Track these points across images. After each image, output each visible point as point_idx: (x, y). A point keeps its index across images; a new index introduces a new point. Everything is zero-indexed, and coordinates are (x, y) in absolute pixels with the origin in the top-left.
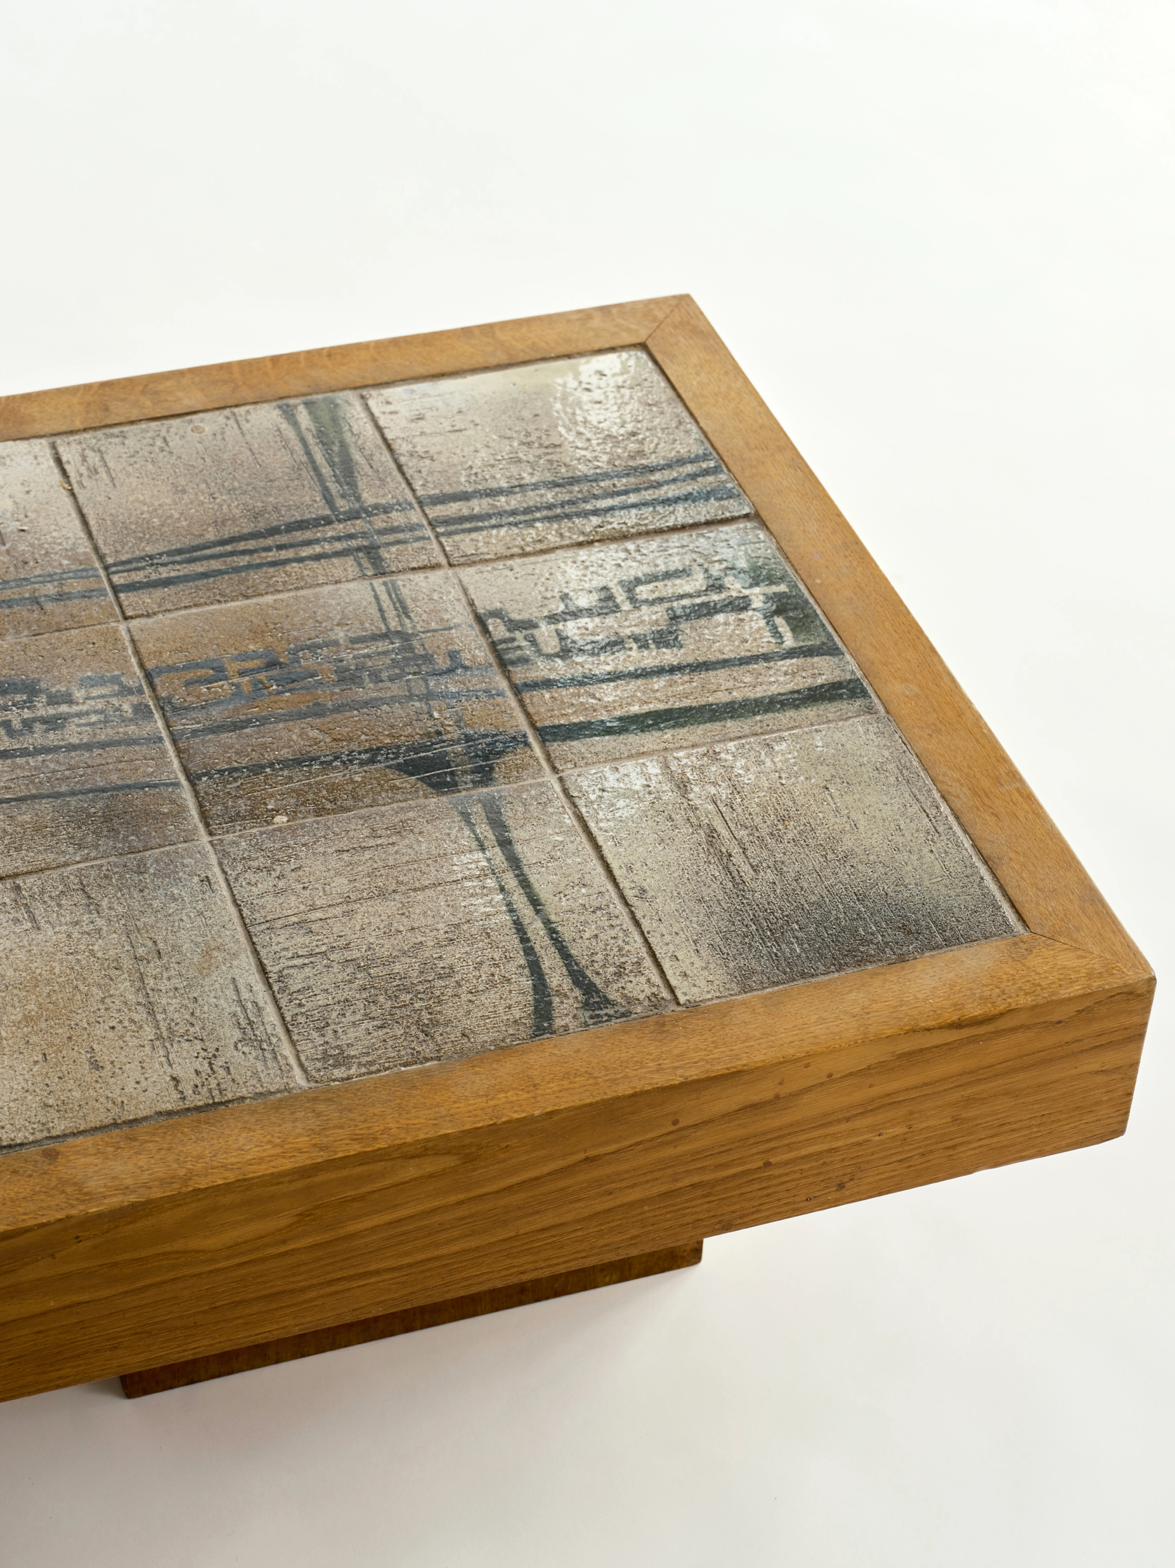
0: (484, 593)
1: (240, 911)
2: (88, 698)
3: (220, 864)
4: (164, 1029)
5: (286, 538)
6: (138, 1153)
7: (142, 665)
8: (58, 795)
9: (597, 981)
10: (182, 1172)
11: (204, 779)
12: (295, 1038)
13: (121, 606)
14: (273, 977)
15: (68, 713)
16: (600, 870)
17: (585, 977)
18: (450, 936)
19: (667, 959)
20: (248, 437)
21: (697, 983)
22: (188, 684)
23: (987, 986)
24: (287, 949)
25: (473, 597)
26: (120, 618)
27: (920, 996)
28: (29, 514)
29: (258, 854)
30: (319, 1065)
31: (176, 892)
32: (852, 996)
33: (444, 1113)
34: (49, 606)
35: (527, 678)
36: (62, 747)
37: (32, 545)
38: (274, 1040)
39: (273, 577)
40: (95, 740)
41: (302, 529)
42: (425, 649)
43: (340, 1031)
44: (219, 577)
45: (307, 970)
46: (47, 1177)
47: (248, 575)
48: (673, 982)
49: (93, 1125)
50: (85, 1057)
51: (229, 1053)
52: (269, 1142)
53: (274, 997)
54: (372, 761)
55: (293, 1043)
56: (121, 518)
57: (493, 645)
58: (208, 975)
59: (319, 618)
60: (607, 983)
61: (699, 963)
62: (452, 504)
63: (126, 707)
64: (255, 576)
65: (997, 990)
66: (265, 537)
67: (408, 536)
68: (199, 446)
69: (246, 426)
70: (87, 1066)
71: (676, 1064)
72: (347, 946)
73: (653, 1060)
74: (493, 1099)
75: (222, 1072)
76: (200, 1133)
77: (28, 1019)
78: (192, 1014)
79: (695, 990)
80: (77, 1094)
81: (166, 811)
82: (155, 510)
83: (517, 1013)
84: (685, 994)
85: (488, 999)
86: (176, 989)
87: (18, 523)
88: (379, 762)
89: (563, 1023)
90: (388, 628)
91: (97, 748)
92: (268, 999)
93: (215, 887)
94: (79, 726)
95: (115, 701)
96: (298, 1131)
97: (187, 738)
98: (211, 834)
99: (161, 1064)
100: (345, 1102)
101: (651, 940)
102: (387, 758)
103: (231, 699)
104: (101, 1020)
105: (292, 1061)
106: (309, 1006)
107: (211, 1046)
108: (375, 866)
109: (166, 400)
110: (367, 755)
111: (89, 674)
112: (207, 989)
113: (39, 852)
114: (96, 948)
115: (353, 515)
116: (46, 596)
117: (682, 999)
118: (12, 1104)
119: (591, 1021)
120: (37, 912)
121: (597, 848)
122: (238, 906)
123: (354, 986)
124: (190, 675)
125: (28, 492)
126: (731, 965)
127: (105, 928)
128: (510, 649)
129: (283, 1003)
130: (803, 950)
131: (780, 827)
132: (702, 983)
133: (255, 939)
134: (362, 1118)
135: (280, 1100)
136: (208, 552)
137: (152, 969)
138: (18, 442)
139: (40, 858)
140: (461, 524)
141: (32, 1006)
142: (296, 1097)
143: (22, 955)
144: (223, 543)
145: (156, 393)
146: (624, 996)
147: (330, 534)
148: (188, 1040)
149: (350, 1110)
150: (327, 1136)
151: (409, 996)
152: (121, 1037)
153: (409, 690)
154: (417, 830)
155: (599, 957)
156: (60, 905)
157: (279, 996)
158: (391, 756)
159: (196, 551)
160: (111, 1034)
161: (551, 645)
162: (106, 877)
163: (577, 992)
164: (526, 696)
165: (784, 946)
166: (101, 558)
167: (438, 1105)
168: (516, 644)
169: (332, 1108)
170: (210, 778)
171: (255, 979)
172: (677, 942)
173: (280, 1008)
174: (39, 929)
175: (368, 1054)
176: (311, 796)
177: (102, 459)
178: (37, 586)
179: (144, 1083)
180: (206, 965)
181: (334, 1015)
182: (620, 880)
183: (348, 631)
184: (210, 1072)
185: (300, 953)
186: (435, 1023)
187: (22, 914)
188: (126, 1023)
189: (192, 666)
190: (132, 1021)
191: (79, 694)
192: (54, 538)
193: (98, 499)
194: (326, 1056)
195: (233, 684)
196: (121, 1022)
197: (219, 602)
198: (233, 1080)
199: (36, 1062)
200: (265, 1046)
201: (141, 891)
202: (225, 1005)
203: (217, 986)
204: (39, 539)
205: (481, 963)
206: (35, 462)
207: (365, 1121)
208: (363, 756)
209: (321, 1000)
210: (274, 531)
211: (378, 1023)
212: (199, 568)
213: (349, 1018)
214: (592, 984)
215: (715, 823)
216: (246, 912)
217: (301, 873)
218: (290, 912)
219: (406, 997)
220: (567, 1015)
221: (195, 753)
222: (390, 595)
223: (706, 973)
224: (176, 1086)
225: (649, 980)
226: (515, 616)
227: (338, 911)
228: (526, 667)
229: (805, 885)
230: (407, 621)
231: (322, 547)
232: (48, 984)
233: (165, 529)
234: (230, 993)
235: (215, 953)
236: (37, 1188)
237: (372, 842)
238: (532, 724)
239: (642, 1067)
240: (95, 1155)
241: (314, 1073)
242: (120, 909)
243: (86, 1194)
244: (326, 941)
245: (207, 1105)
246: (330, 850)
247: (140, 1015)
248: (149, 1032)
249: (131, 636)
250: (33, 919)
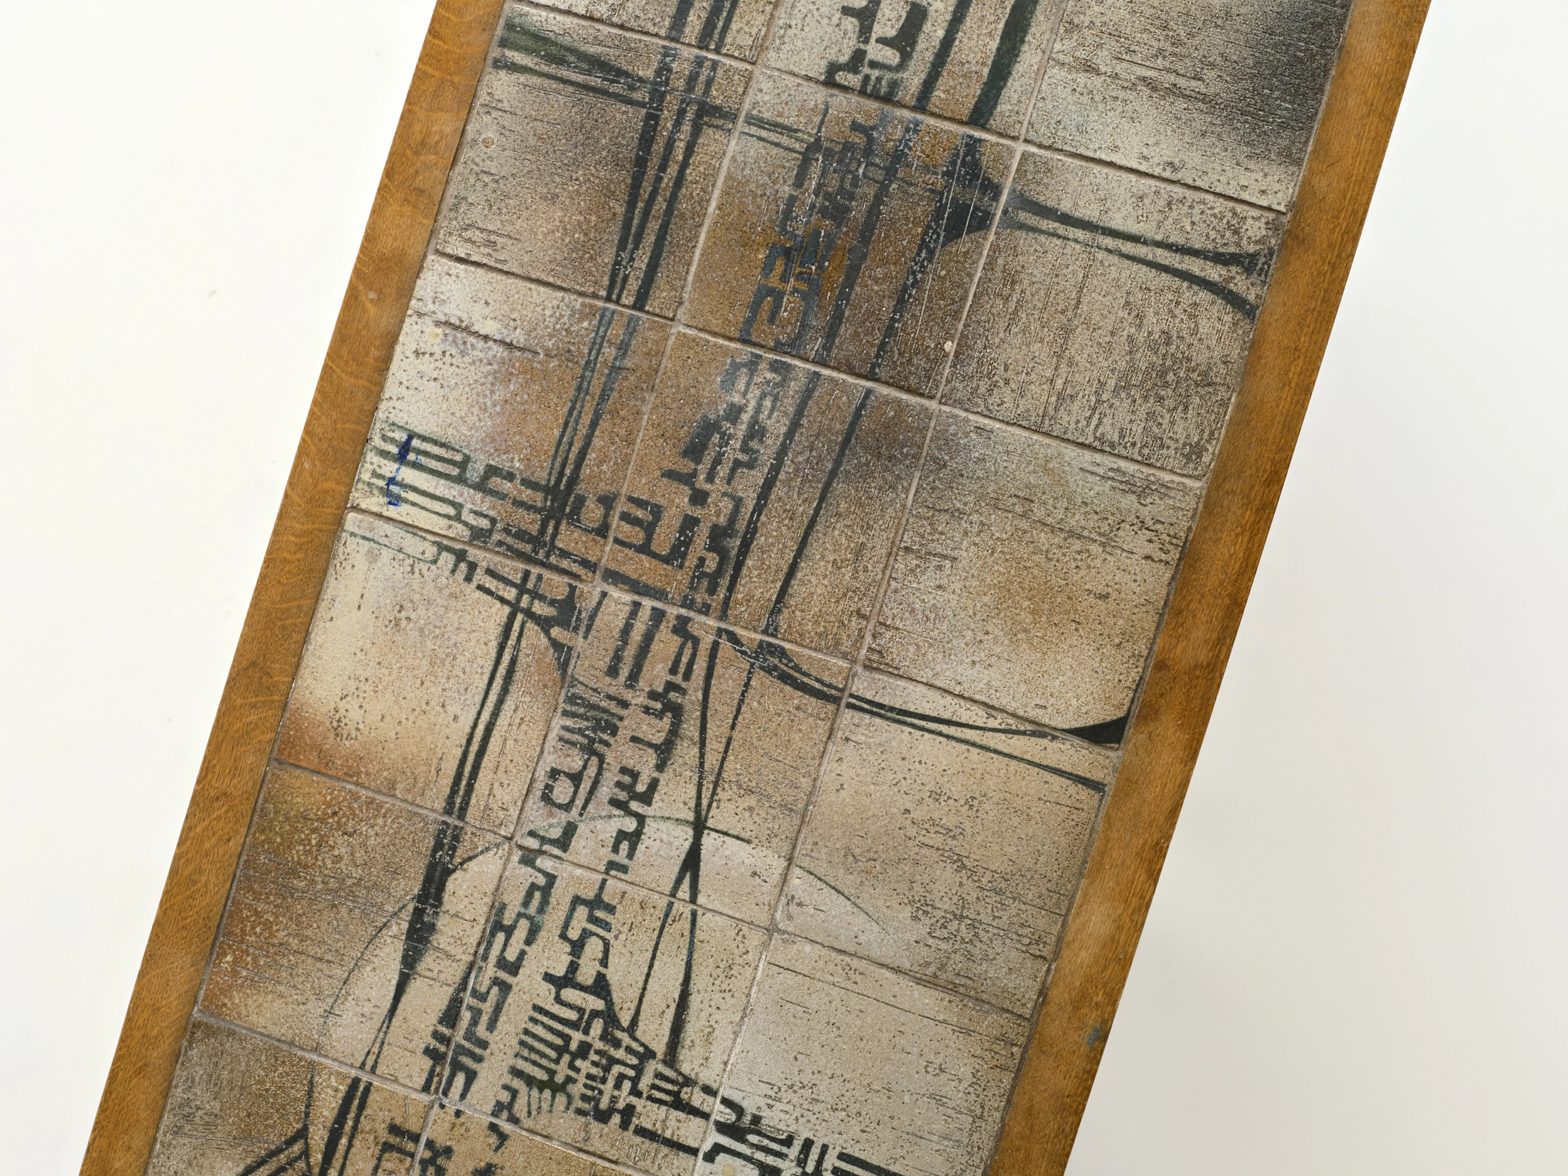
0: (805, 63)
1: (1020, 426)
2: (744, 394)
3: (966, 410)
4: (1098, 538)
5: (655, 160)
6: (1194, 616)
7: (730, 339)
8: (833, 474)
9: (1232, 249)
10: (1227, 601)
11: (877, 370)
12: (1158, 465)
13: (658, 315)
14: (1096, 444)
15: (752, 417)
16: (1133, 177)
17: (1223, 254)
18: (1135, 313)
19: (1242, 193)
20: (519, 113)
21: (1275, 189)
22: (772, 320)
23: (1398, 13)
24: (1078, 422)
25: (803, 73)
26: (669, 323)
27: (1379, 61)
28: (513, 316)
29: (975, 381)
30: (1191, 465)
31: (977, 455)
32: (1351, 103)
33: (1283, 418)
34: (628, 363)
35: (913, 95)
36: (784, 442)
37: (551, 336)
38: (1152, 478)
39: (691, 194)
40: (791, 416)
41: (652, 142)
42: (837, 143)
43: (1171, 434)
44: (669, 232)
45: (1105, 420)
46: (1178, 679)
47: (679, 210)
48: (1265, 203)
49: (1153, 628)
50: (1091, 598)
51: (1145, 512)
52: (1237, 535)
53: (1115, 455)
54: (931, 253)
55: (1162, 468)
56: (558, 257)
57: (862, 93)
58: (1067, 481)
59: (759, 192)
60: (1238, 244)
61: (1259, 176)
62: (689, 19)
63: (769, 375)
64: (683, 206)
65: (1407, 9)
66: (644, 173)
67: (706, 73)
68: (507, 153)
69: (506, 105)
70: (1100, 603)
71: (1336, 253)
72: (1102, 384)
73: (1323, 265)
74: (1290, 382)
75: (1158, 527)
76: (1201, 570)
77: (1033, 612)
78: (1096, 513)
79: (1280, 195)
80: (1121, 622)
81: (892, 413)
82: (565, 229)
83: (1228, 318)
84: (1279, 204)
85: (1205, 327)
86: (1067, 509)
87: (518, 330)
88: (935, 248)
89: (1253, 296)
90: (800, 153)
91: (800, 419)
92: (1113, 459)
93: (988, 428)
94: (769, 417)
95: (758, 379)
96: (1239, 513)
97: (828, 356)
98: (932, 398)
99: (1127, 557)
100: (1233, 470)
101: (1218, 190)
102: (935, 241)
103: (807, 304)
104: (1065, 570)
105: (1177, 479)
106: (1137, 439)
107: (1132, 518)
108: (1036, 317)
109: (437, 143)
110: (924, 251)
111: (719, 379)
112: (1078, 490)
113: (882, 516)
114: (997, 535)
115: (657, 96)
116: (616, 359)
117: (1282, 208)
118: (1104, 665)
119: (1263, 277)
120: (939, 550)
121: (1111, 164)
122: (1014, 424)
123: (1139, 401)
124: (764, 314)
125: (487, 303)
126: (1273, 157)
127: (982, 518)
128: (875, 86)
129: (1124, 453)
130: (1292, 103)
131: (1171, 34)
132: (1277, 187)
133: (1055, 434)
134: (1254, 470)
135: (1205, 507)
136: (636, 222)
137: (1039, 513)
138: (421, 275)
139: (887, 518)
140: (715, 27)
141: (1026, 604)
142: (1208, 496)
143: (975, 583)
144: (631, 204)
145: (423, 144)
146: (1257, 242)
147: (669, 125)
148: (1118, 529)
149: (1243, 472)
150: (1255, 499)
151: (1171, 374)
152: (1089, 567)
153: (877, 182)
154: (1019, 268)
155: (1213, 234)
156: (942, 533)
157: (1116, 452)
158: (934, 237)
159: (629, 229)
160: (1083, 573)
161: (891, 56)
162: (933, 489)
163: (1234, 269)
164: (931, 107)
165: (1279, 112)
166: (595, 296)
167: (1274, 418)
168: (873, 78)
169: (1232, 480)
170: (879, 366)
171: (1088, 455)
172: (1231, 176)
173: (1127, 458)
174: (956, 559)
175: (1203, 431)
176: (940, 313)
177: (482, 230)
178: (600, 359)
179: (1138, 578)
180: (1057, 478)
181: (1155, 429)
182: (1150, 171)
183: (785, 181)
184: (1154, 534)
185: (1088, 415)
186: (1205, 374)
187: (935, 562)
188: (1079, 557)
189: (755, 307)
190: (1079, 552)
191: (736, 399)
192: (551, 316)
193: (526, 260)
194: (1188, 457)
195: (792, 293)
196: (1075, 560)
197: (694, 247)
198: (1172, 525)
199: (1077, 630)
200: (1154, 487)
201: (962, 475)
202: (1102, 488)
203: (1081, 483)
204: (547, 327)
205: (1170, 311)
206: (453, 278)
207: (1258, 470)
208: (923, 255)
209: (1138, 429)
210: (641, 163)
211: (1181, 408)
212: (650, 239)
213: (1165, 422)
214: (1233, 255)
215: (1138, 73)
216: (1024, 423)
217: (1011, 367)
218: (1044, 398)
219: (1170, 377)
220: (1248, 288)
221: (848, 360)
222: (765, 129)
223: (1269, 178)
224: (1153, 560)
225: (1253, 218)
226: (844, 59)
227: (1063, 367)
228: (901, 88)
229: (1235, 58)
230: (800, 134)
231: (681, 140)
232: (1012, 583)
233: (592, 235)
234: (1091, 478)
235: (1050, 466)
236: (1184, 690)
237: (1012, 305)
238: (961, 123)
239: (1325, 275)
240: (1178, 641)
241: (1196, 473)
242: (970, 498)
243: (1208, 665)
244: (1087, 392)
245: (1181, 552)
246: (1002, 335)
247: (1077, 545)
248: (1095, 549)
249: (696, 328)
250: (945, 557)
